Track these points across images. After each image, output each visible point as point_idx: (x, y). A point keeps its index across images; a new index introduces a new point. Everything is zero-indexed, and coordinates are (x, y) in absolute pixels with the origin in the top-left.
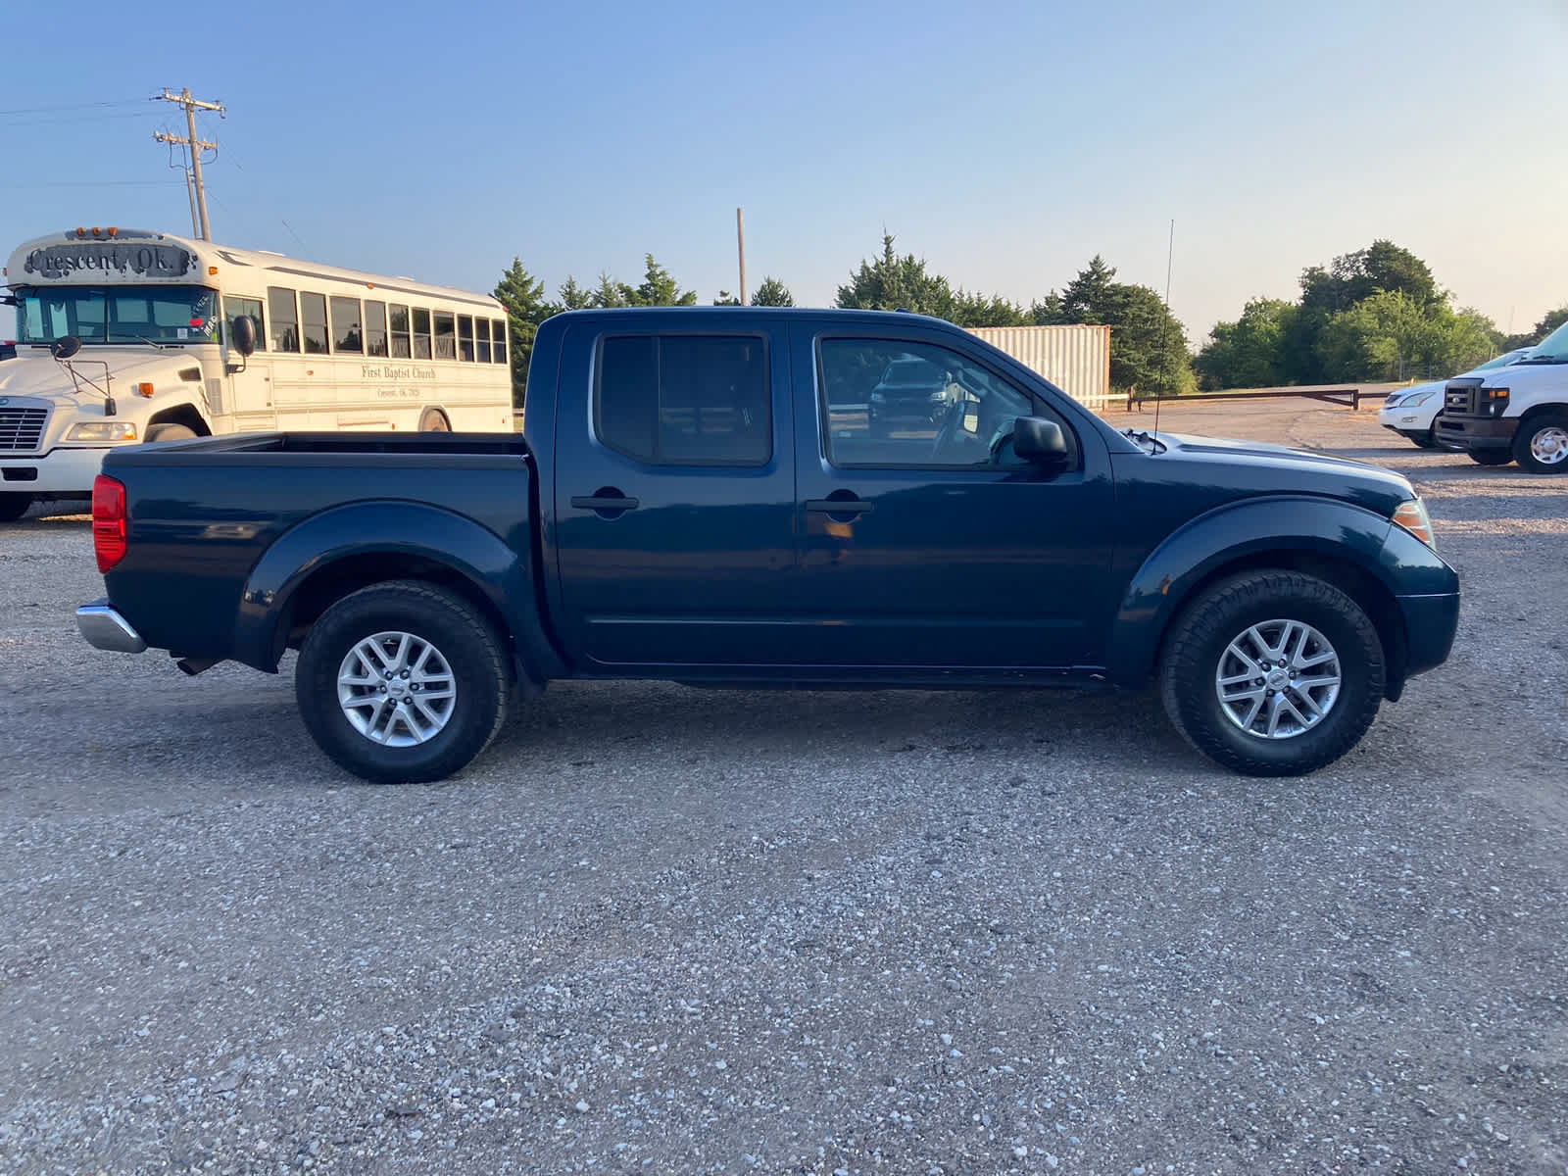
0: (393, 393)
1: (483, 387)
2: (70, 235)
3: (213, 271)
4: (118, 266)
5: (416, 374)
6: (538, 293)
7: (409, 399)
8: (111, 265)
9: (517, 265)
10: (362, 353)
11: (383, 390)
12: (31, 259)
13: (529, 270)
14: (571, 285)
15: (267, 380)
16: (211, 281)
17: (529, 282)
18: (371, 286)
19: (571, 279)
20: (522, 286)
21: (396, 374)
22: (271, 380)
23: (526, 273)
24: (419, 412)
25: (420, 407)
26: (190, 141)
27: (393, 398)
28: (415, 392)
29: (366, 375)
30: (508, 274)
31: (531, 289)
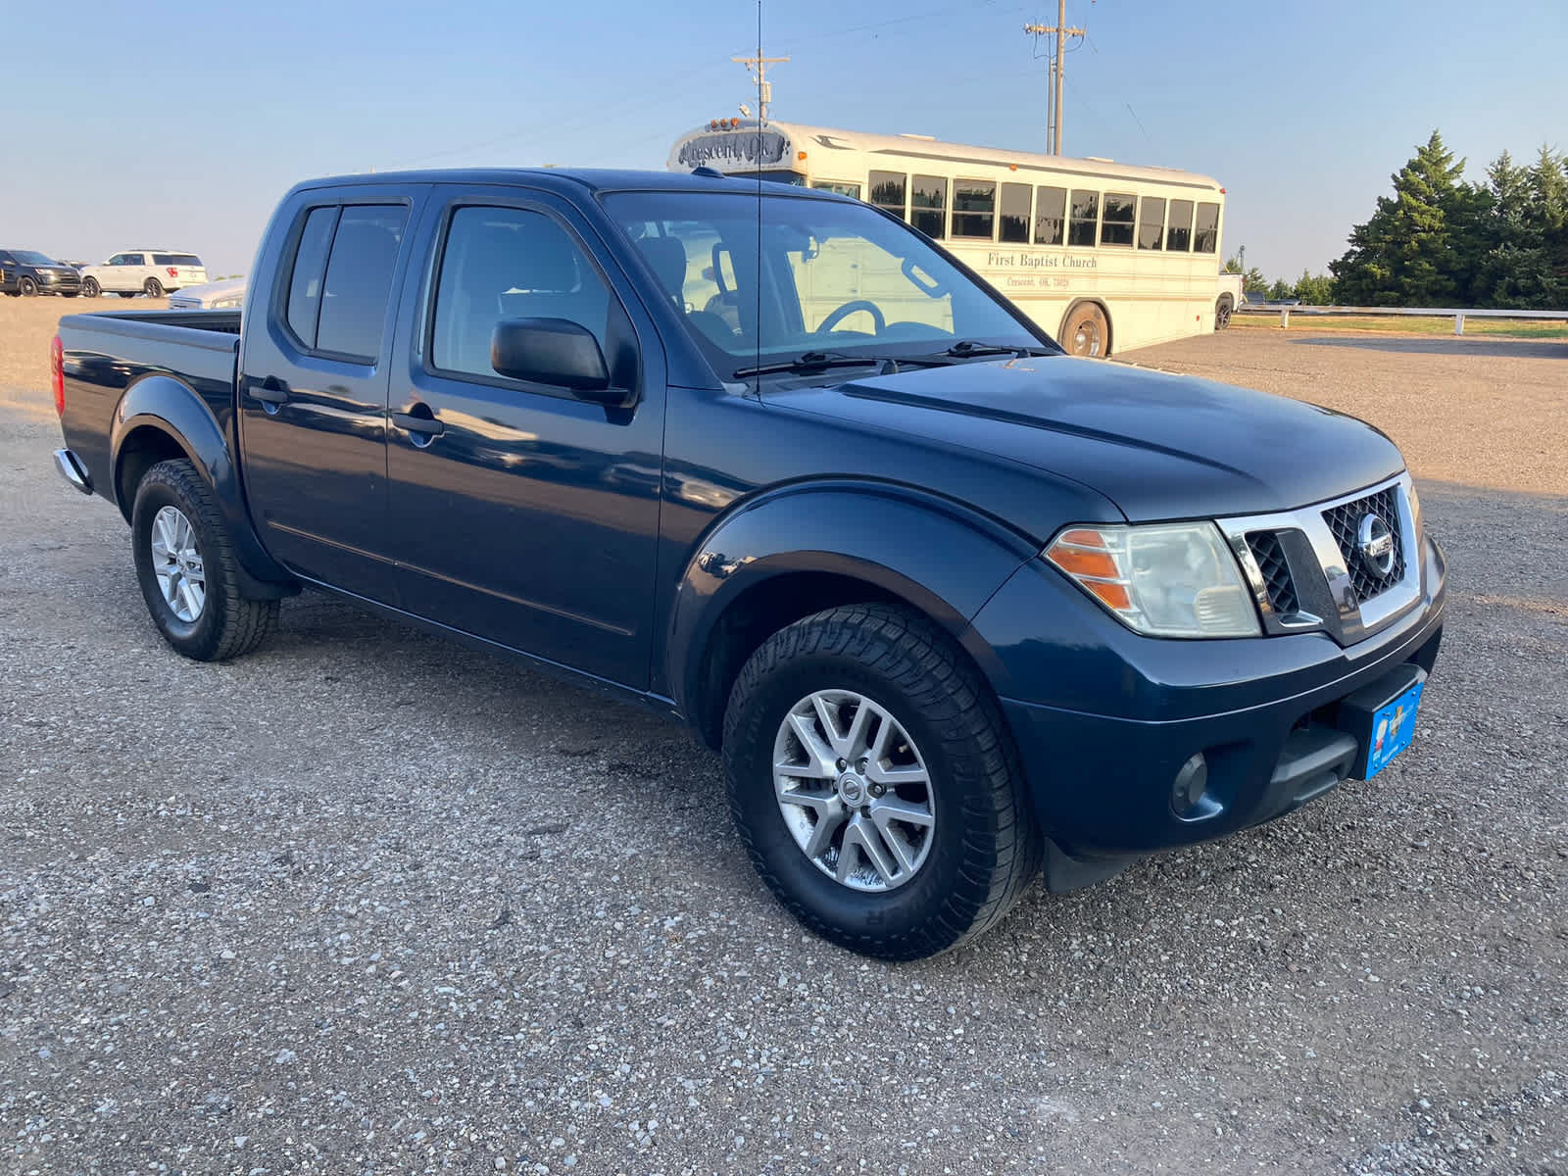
0: (1030, 283)
1: (1173, 278)
2: (707, 129)
3: (802, 156)
4: (738, 156)
5: (1067, 261)
6: (1456, 171)
7: (1053, 289)
8: (732, 153)
9: (1434, 139)
10: (992, 239)
11: (1014, 278)
12: (683, 152)
13: (1447, 145)
14: (1504, 162)
15: (855, 266)
16: (799, 166)
17: (1448, 159)
18: (1013, 167)
19: (1506, 153)
20: (1435, 164)
21: (1037, 263)
22: (860, 266)
23: (1445, 149)
24: (1065, 304)
25: (1067, 298)
26: (1057, 30)
27: (1030, 287)
28: (1062, 281)
29: (994, 262)
30: (1421, 151)
31: (1448, 167)
